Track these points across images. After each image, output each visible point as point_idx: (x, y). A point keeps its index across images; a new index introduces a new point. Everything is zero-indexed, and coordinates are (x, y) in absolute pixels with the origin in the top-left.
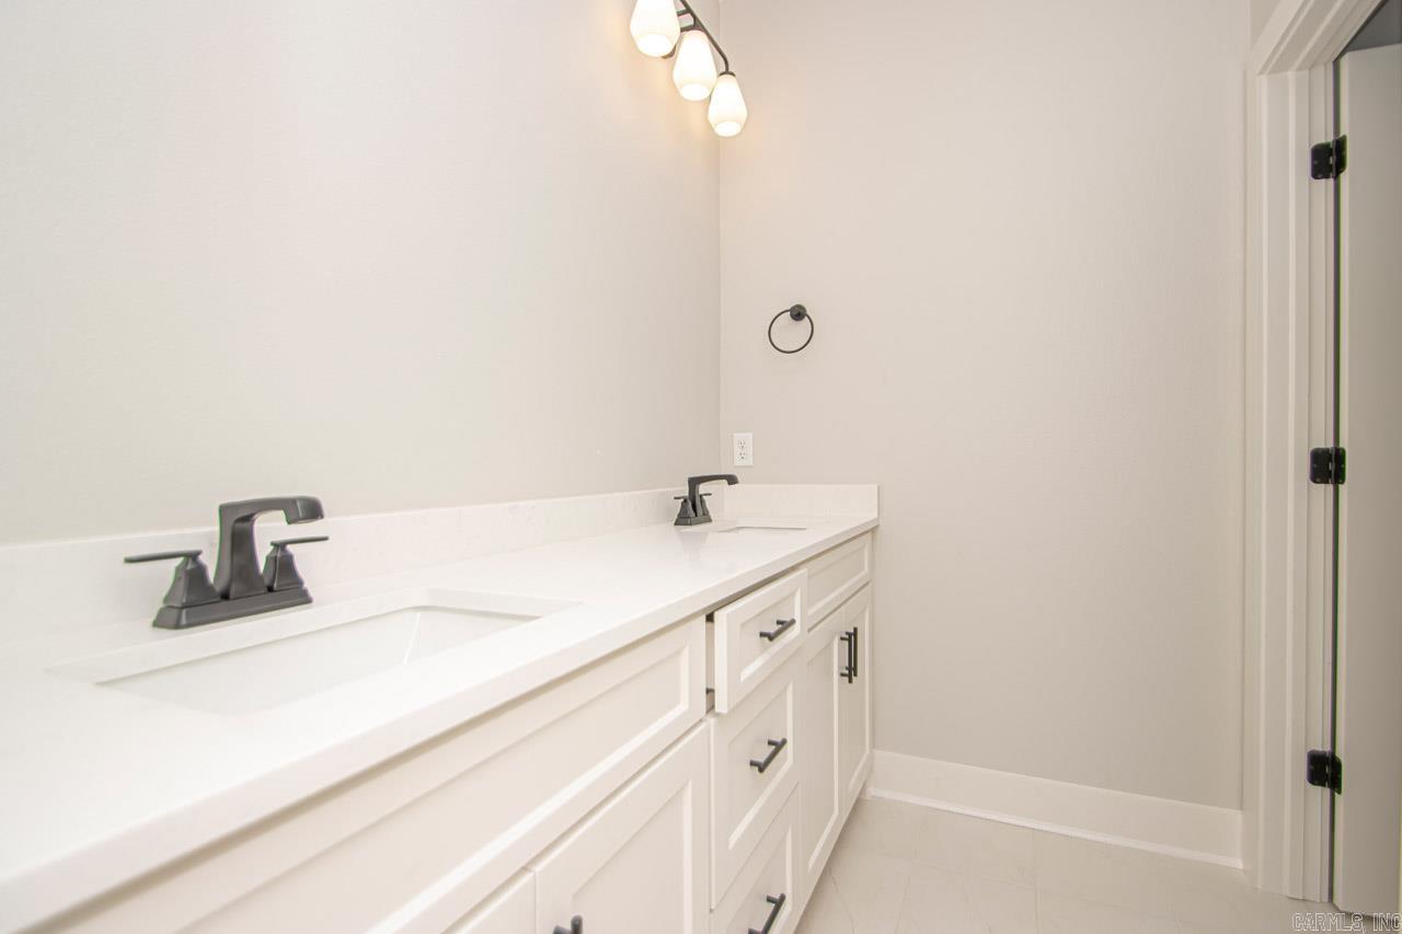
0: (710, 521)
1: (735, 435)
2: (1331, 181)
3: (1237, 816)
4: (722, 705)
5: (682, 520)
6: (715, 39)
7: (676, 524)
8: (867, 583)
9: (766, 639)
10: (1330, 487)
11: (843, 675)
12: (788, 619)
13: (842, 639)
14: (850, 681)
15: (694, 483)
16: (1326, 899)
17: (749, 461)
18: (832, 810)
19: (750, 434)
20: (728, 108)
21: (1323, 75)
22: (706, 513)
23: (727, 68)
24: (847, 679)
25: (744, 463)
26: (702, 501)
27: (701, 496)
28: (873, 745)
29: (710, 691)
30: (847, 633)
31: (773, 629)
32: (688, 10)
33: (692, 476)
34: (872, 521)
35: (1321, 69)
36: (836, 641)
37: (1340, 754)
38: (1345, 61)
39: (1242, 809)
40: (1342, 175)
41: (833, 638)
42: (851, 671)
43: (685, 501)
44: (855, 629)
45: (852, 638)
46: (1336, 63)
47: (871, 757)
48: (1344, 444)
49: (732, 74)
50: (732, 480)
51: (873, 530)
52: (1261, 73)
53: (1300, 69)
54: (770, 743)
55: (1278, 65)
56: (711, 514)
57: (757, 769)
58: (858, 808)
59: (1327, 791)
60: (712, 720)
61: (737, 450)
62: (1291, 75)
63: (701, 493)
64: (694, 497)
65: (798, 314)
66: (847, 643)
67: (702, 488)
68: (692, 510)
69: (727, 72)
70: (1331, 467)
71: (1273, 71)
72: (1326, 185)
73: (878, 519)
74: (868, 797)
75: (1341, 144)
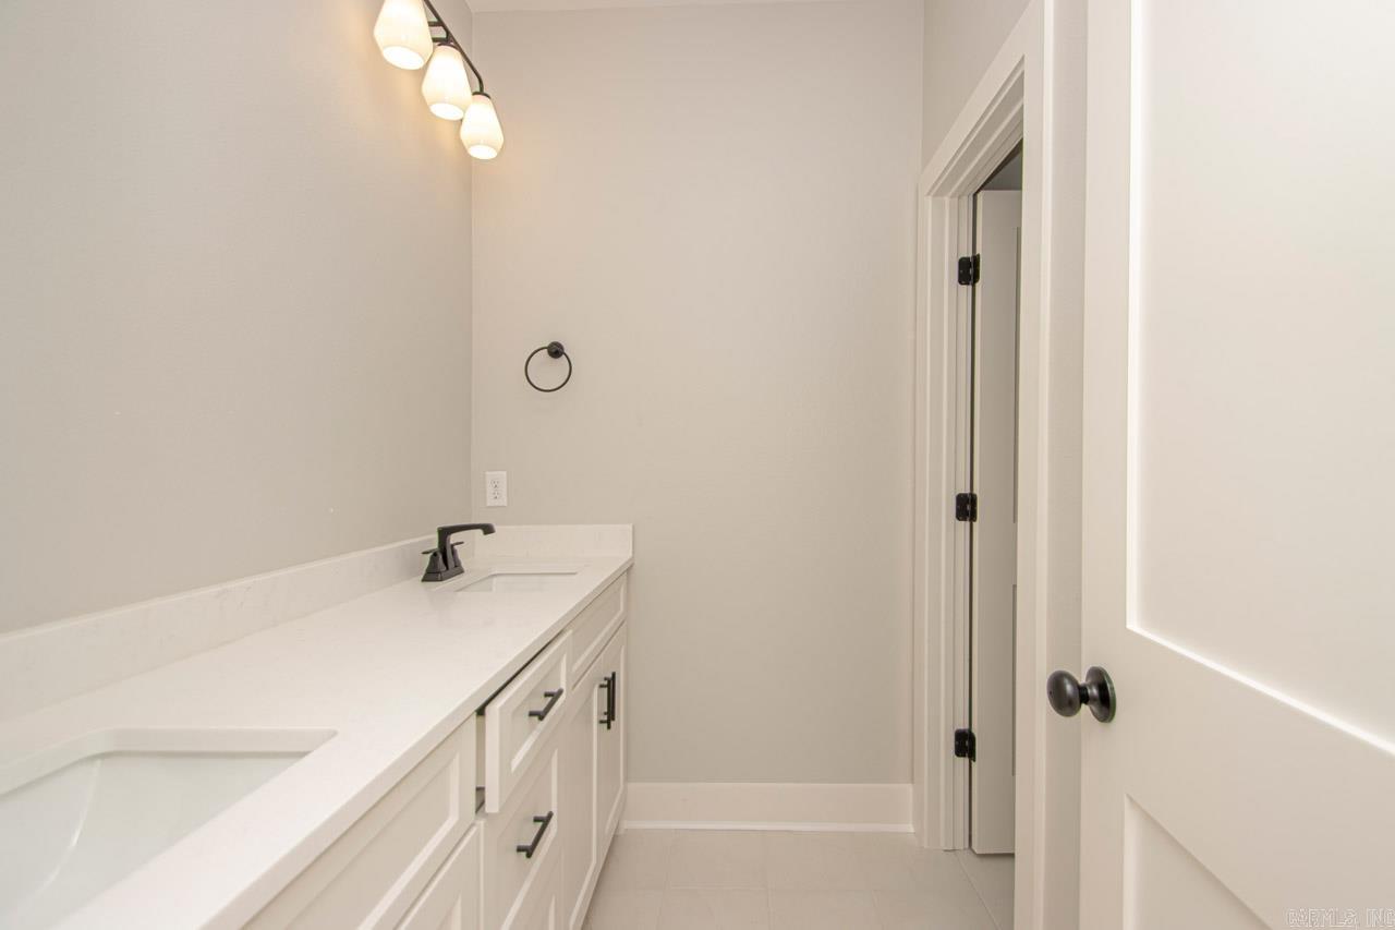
0: (462, 572)
1: (488, 473)
2: (970, 287)
3: (909, 788)
4: (492, 805)
5: (432, 575)
6: (468, 56)
7: (424, 580)
8: (623, 622)
9: (536, 718)
10: (968, 523)
11: (602, 722)
12: (556, 690)
13: (602, 686)
14: (609, 727)
15: (444, 533)
16: (967, 846)
17: (503, 501)
18: (590, 860)
19: (505, 473)
20: (482, 130)
21: (967, 203)
22: (457, 565)
23: (482, 88)
24: (605, 725)
25: (497, 503)
26: (454, 552)
27: (452, 546)
28: (627, 779)
29: (480, 790)
30: (605, 679)
31: (541, 705)
32: (440, 23)
33: (442, 526)
34: (627, 562)
35: (965, 198)
36: (596, 689)
37: (975, 731)
38: (980, 196)
39: (913, 783)
40: (977, 284)
41: (594, 687)
42: (611, 714)
43: (435, 554)
44: (614, 675)
45: (610, 684)
46: (975, 195)
47: (625, 789)
48: (976, 491)
49: (486, 95)
50: (488, 529)
51: (628, 570)
52: (929, 194)
53: (952, 197)
54: (537, 820)
55: (938, 192)
56: (463, 565)
57: (524, 854)
58: (614, 846)
59: (967, 760)
60: (482, 823)
61: (490, 489)
62: (947, 199)
63: (452, 542)
64: (445, 549)
65: (556, 351)
66: (606, 690)
67: (453, 538)
68: (442, 564)
69: (481, 92)
70: (968, 508)
71: (936, 195)
72: (966, 289)
73: (632, 559)
74: (621, 832)
75: (976, 259)
